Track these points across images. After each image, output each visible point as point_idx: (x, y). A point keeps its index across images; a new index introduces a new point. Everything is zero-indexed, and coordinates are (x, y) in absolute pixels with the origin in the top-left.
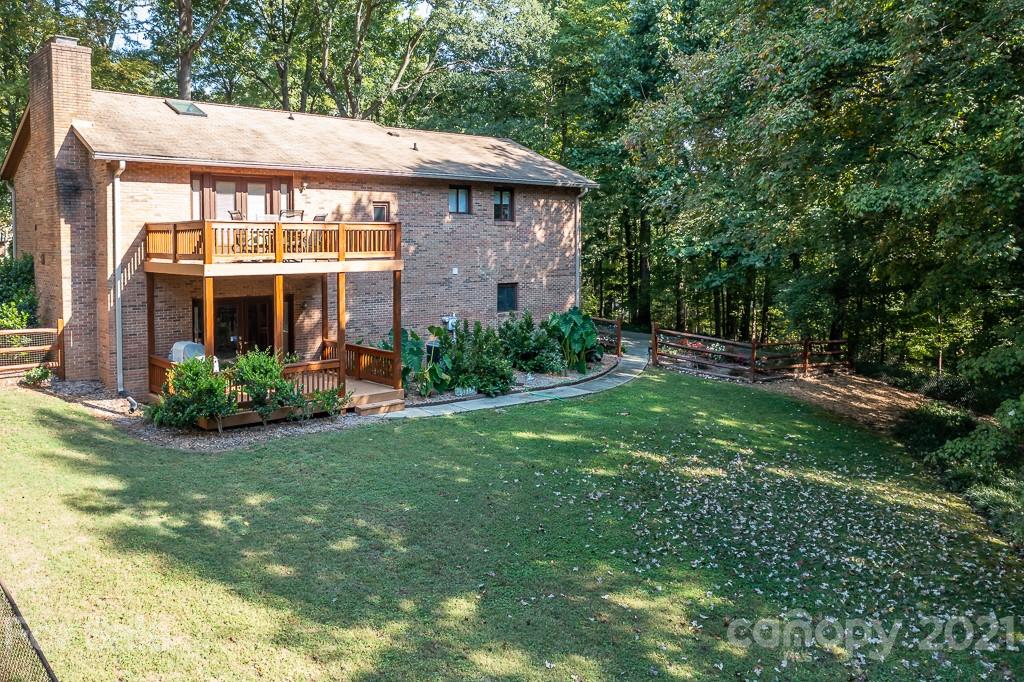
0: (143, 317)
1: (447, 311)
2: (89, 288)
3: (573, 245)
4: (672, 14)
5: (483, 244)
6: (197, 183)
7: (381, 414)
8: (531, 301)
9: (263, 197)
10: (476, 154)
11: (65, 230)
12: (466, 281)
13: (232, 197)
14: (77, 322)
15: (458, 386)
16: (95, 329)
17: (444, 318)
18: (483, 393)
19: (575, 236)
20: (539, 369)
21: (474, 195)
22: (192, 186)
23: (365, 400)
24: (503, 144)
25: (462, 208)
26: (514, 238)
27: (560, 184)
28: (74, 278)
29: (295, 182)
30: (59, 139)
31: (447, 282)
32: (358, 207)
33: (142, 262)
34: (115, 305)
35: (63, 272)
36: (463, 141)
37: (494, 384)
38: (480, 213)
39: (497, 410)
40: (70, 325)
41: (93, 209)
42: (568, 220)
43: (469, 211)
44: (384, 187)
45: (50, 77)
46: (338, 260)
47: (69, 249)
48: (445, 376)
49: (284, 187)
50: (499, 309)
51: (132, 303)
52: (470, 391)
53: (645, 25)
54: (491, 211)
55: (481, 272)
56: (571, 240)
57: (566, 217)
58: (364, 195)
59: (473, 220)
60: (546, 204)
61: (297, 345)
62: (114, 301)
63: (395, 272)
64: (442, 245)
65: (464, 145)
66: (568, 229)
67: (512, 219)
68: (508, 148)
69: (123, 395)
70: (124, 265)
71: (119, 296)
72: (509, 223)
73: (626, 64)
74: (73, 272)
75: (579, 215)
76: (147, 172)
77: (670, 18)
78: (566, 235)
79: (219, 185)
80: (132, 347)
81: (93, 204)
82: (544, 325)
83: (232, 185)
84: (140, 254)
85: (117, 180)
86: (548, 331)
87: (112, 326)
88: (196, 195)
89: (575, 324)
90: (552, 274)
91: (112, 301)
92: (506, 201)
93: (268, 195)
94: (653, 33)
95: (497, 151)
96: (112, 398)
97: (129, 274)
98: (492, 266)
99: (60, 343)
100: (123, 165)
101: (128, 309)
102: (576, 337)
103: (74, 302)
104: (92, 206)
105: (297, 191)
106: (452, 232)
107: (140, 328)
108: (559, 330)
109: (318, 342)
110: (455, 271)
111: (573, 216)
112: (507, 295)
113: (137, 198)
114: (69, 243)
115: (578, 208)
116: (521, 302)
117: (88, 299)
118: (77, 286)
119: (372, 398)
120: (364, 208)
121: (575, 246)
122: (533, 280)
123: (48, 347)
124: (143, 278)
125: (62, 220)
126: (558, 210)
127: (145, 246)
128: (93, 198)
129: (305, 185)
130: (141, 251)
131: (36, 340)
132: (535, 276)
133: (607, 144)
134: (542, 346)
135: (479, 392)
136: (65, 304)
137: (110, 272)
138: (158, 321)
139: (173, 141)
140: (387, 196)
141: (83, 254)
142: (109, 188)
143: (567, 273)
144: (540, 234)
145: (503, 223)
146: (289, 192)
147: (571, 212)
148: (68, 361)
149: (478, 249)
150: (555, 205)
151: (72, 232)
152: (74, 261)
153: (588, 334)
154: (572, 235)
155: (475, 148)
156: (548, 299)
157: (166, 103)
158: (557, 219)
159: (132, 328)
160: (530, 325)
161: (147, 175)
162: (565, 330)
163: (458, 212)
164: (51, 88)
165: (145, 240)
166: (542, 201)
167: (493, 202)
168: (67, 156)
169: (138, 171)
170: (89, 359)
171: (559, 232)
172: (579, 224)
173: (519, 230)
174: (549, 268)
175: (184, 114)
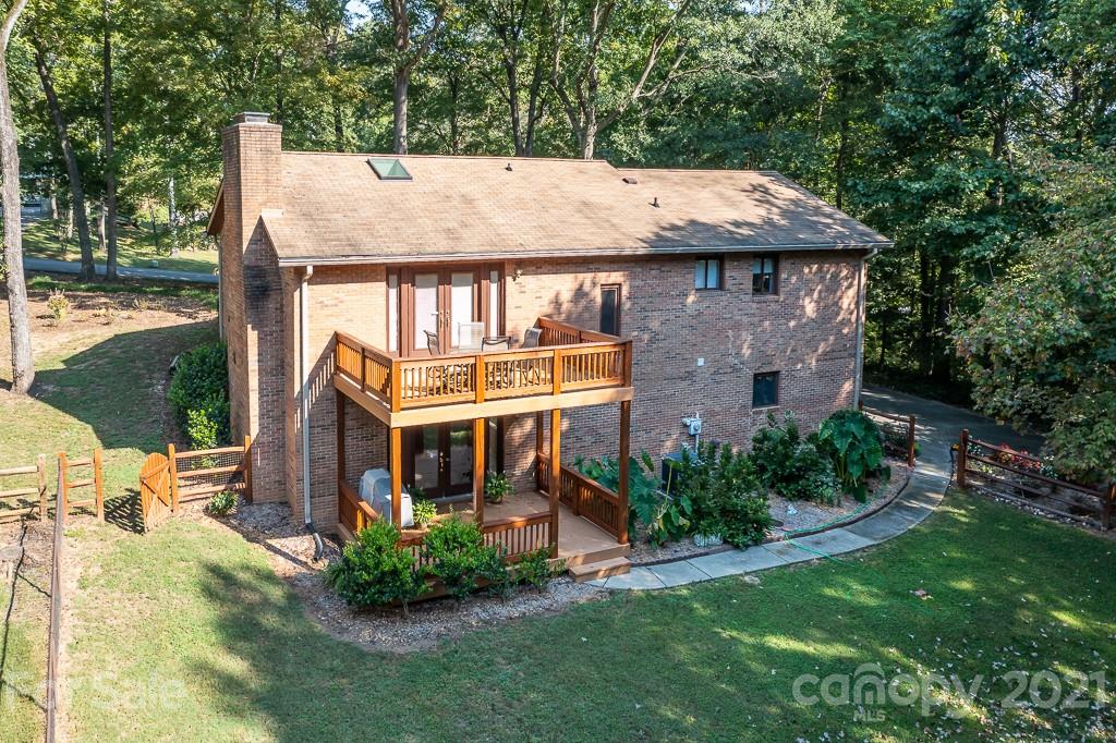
0: (333, 437)
1: (689, 410)
2: (277, 401)
3: (853, 319)
4: (1009, 12)
5: (737, 326)
6: (393, 279)
7: (600, 581)
8: (795, 392)
9: (470, 288)
10: (732, 204)
11: (252, 336)
12: (715, 373)
13: (433, 290)
14: (265, 439)
15: (699, 532)
16: (283, 446)
17: (684, 420)
18: (731, 543)
19: (857, 307)
20: (804, 496)
21: (727, 266)
22: (388, 284)
23: (579, 560)
24: (764, 180)
25: (712, 283)
26: (775, 315)
27: (840, 246)
28: (261, 390)
29: (508, 269)
30: (248, 232)
31: (689, 376)
32: (580, 293)
33: (332, 377)
34: (302, 426)
35: (250, 383)
36: (716, 181)
37: (745, 533)
38: (734, 289)
39: (747, 578)
40: (258, 443)
41: (282, 312)
42: (849, 287)
43: (721, 286)
44: (616, 266)
45: (239, 162)
46: (552, 394)
47: (257, 358)
48: (683, 521)
49: (494, 274)
50: (755, 404)
51: (321, 423)
52: (714, 539)
53: (968, 25)
54: (749, 285)
55: (732, 360)
56: (851, 313)
57: (845, 284)
58: (587, 278)
59: (725, 298)
60: (820, 270)
61: (507, 461)
62: (301, 421)
63: (623, 403)
64: (685, 332)
65: (718, 188)
66: (848, 299)
67: (776, 292)
68: (773, 187)
69: (309, 529)
70: (312, 380)
71: (306, 416)
72: (771, 297)
73: (937, 77)
74: (260, 383)
75: (864, 280)
76: (339, 272)
77: (1005, 17)
78: (845, 306)
79: (418, 278)
80: (321, 471)
81: (282, 306)
82: (812, 438)
83: (434, 278)
84: (330, 367)
85: (305, 285)
86: (818, 447)
87: (299, 451)
88: (393, 292)
89: (855, 437)
90: (822, 358)
91: (298, 422)
92: (768, 269)
93: (476, 286)
94: (978, 36)
95: (757, 195)
96: (298, 534)
97: (317, 391)
98: (746, 352)
99: (246, 462)
100: (310, 270)
101: (317, 430)
102: (855, 456)
103: (261, 416)
104: (281, 309)
105: (509, 279)
106: (699, 315)
107: (329, 450)
108: (832, 444)
109: (531, 456)
110: (701, 362)
111: (856, 282)
112: (766, 387)
113: (326, 302)
114: (257, 352)
115: (863, 272)
116: (783, 395)
117: (277, 413)
118: (265, 399)
119: (588, 558)
120: (587, 294)
121: (857, 320)
122: (799, 366)
123: (234, 468)
124: (332, 393)
125: (249, 326)
126: (835, 276)
127: (335, 357)
128: (282, 299)
129: (519, 272)
130: (331, 362)
131: (223, 460)
132: (803, 361)
133: (906, 184)
134: (810, 465)
135: (725, 542)
136: (252, 419)
137: (297, 389)
138: (348, 441)
139: (368, 227)
140: (616, 277)
141: (271, 363)
142: (297, 294)
143: (845, 354)
144: (810, 308)
145: (763, 298)
146: (500, 280)
147: (854, 278)
148: (256, 482)
149: (730, 333)
150: (832, 270)
151: (260, 339)
152: (261, 371)
153: (870, 452)
154: (852, 306)
155: (730, 193)
156: (819, 388)
157: (368, 162)
158: (833, 287)
159: (320, 451)
160: (793, 437)
161: (338, 275)
162: (841, 445)
163: (706, 288)
164: (239, 175)
165: (335, 351)
166: (815, 267)
167: (751, 273)
168: (256, 251)
169: (328, 274)
170: (277, 478)
171: (836, 304)
172: (863, 292)
173: (784, 305)
174: (820, 351)
175: (387, 178)
